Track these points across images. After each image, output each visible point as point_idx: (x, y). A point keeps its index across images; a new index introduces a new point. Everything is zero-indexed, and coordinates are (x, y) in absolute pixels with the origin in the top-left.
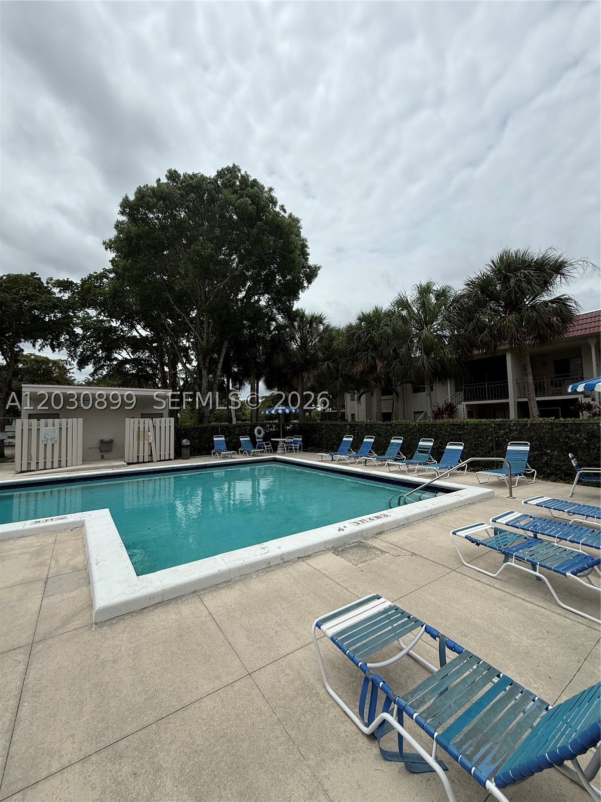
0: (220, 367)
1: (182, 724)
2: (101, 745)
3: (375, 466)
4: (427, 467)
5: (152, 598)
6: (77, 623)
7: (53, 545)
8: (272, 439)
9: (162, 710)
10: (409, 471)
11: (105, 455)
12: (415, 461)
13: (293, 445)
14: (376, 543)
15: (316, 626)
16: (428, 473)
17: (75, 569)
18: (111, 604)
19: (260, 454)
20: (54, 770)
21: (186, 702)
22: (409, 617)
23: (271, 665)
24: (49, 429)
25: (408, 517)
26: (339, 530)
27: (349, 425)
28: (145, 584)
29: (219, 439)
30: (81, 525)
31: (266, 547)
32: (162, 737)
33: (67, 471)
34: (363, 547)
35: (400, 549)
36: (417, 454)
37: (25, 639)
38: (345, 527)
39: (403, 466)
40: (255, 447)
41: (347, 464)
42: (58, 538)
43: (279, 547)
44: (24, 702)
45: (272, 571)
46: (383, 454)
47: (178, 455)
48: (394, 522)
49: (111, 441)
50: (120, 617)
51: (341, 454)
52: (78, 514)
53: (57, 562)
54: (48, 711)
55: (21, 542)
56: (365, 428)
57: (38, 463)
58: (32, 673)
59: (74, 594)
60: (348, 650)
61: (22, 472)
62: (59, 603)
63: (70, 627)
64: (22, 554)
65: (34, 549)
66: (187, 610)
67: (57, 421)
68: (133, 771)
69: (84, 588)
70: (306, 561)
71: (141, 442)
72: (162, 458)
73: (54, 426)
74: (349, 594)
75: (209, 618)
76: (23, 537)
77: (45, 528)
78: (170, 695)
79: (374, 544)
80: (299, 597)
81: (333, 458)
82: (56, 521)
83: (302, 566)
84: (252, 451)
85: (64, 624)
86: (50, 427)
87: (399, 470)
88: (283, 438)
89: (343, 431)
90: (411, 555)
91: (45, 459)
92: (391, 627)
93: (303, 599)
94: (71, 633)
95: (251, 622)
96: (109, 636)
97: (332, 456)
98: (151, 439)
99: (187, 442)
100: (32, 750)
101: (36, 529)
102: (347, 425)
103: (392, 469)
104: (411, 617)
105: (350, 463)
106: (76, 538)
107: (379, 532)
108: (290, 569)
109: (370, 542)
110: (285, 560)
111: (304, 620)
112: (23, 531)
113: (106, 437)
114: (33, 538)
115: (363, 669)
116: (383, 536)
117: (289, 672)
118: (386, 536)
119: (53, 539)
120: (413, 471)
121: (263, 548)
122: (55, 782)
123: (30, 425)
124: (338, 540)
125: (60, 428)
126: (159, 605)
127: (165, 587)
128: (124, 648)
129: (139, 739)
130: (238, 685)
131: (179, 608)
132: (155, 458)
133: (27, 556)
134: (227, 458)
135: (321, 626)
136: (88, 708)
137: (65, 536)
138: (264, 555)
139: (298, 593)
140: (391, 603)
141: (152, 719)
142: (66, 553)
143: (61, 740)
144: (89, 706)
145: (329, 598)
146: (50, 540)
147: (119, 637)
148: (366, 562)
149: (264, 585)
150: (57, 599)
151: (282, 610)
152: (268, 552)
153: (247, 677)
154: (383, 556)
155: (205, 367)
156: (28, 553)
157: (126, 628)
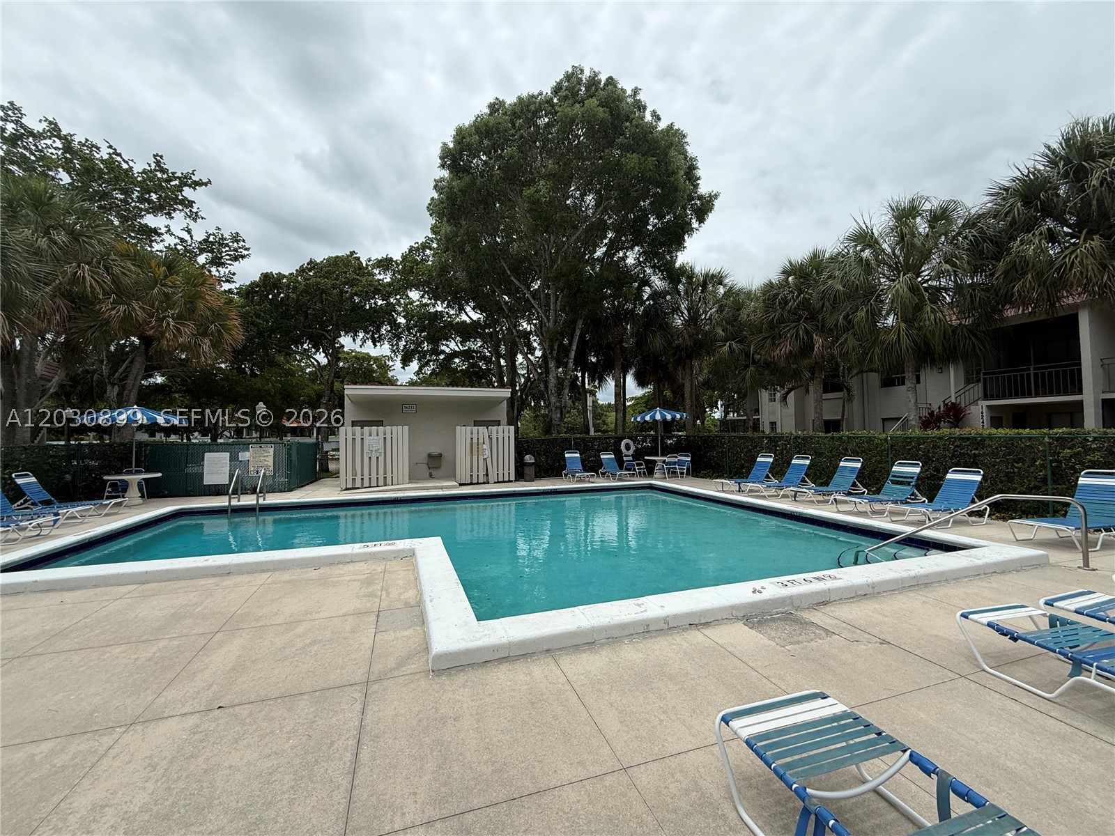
0: (573, 358)
1: (539, 811)
2: (446, 813)
3: (813, 502)
4: (908, 508)
5: (496, 651)
6: (412, 667)
7: (383, 574)
8: (646, 458)
9: (513, 789)
10: (874, 512)
11: (434, 473)
12: (885, 498)
13: (677, 466)
14: (816, 617)
15: (722, 720)
16: (910, 519)
17: (407, 605)
18: (449, 650)
19: (629, 478)
20: (397, 827)
21: (543, 786)
22: (879, 734)
23: (655, 764)
24: (373, 438)
25: (873, 583)
26: (753, 592)
27: (766, 438)
28: (486, 632)
29: (572, 456)
30: (410, 555)
31: (644, 604)
32: (514, 822)
33: (393, 490)
34: (794, 621)
35: (858, 631)
36: (888, 485)
37: (360, 676)
38: (763, 588)
39: (863, 504)
40: (621, 468)
41: (764, 497)
42: (387, 567)
43: (662, 607)
44: (363, 744)
45: (651, 637)
46: (826, 484)
47: (520, 476)
48: (849, 588)
49: (440, 456)
50: (460, 668)
51: (753, 482)
52: (410, 540)
53: (388, 594)
54: (388, 761)
55: (351, 567)
56: (794, 443)
57: (362, 479)
58: (369, 714)
59: (407, 633)
60: (774, 762)
61: (347, 489)
62: (393, 641)
63: (405, 670)
64: (355, 580)
65: (364, 577)
66: (539, 672)
67: (381, 428)
69: (418, 628)
70: (703, 631)
71: (475, 458)
72: (502, 479)
73: (378, 435)
74: (772, 686)
75: (568, 687)
76: (352, 562)
77: (374, 553)
78: (522, 773)
79: (812, 619)
80: (693, 679)
81: (740, 488)
82: (384, 547)
83: (696, 637)
84: (618, 473)
85: (399, 666)
87: (855, 510)
88: (662, 456)
89: (756, 447)
90: (881, 643)
91: (370, 475)
92: (844, 744)
93: (698, 682)
94: (407, 677)
95: (624, 701)
96: (447, 688)
97: (739, 484)
98: (487, 453)
99: (531, 459)
100: (373, 799)
101: (365, 554)
102: (763, 437)
103: (842, 507)
104: (884, 734)
105: (769, 496)
106: (408, 568)
107: (822, 601)
108: (678, 639)
109: (805, 615)
110: (671, 625)
111: (702, 712)
112: (352, 555)
113: (435, 451)
114: (362, 564)
115: (801, 794)
116: (828, 609)
117: (682, 779)
118: (833, 609)
119: (383, 568)
120: (881, 513)
121: (638, 605)
123: (354, 434)
124: (753, 605)
125: (385, 438)
126: (505, 660)
127: (510, 639)
128: (465, 706)
129: (488, 816)
130: (609, 780)
131: (529, 668)
132: (492, 478)
133: (357, 584)
134: (584, 482)
135: (730, 723)
136: (429, 767)
137: (395, 565)
138: (641, 614)
139: (692, 673)
140: (847, 708)
141: (502, 796)
142: (397, 585)
143: (402, 796)
144: (429, 765)
145: (740, 687)
146: (380, 569)
147: (460, 691)
148: (798, 644)
149: (641, 655)
150: (390, 636)
151: (667, 693)
152: (646, 611)
153: (621, 771)
154: (829, 638)
155: (552, 358)
156: (358, 580)
157: (467, 681)
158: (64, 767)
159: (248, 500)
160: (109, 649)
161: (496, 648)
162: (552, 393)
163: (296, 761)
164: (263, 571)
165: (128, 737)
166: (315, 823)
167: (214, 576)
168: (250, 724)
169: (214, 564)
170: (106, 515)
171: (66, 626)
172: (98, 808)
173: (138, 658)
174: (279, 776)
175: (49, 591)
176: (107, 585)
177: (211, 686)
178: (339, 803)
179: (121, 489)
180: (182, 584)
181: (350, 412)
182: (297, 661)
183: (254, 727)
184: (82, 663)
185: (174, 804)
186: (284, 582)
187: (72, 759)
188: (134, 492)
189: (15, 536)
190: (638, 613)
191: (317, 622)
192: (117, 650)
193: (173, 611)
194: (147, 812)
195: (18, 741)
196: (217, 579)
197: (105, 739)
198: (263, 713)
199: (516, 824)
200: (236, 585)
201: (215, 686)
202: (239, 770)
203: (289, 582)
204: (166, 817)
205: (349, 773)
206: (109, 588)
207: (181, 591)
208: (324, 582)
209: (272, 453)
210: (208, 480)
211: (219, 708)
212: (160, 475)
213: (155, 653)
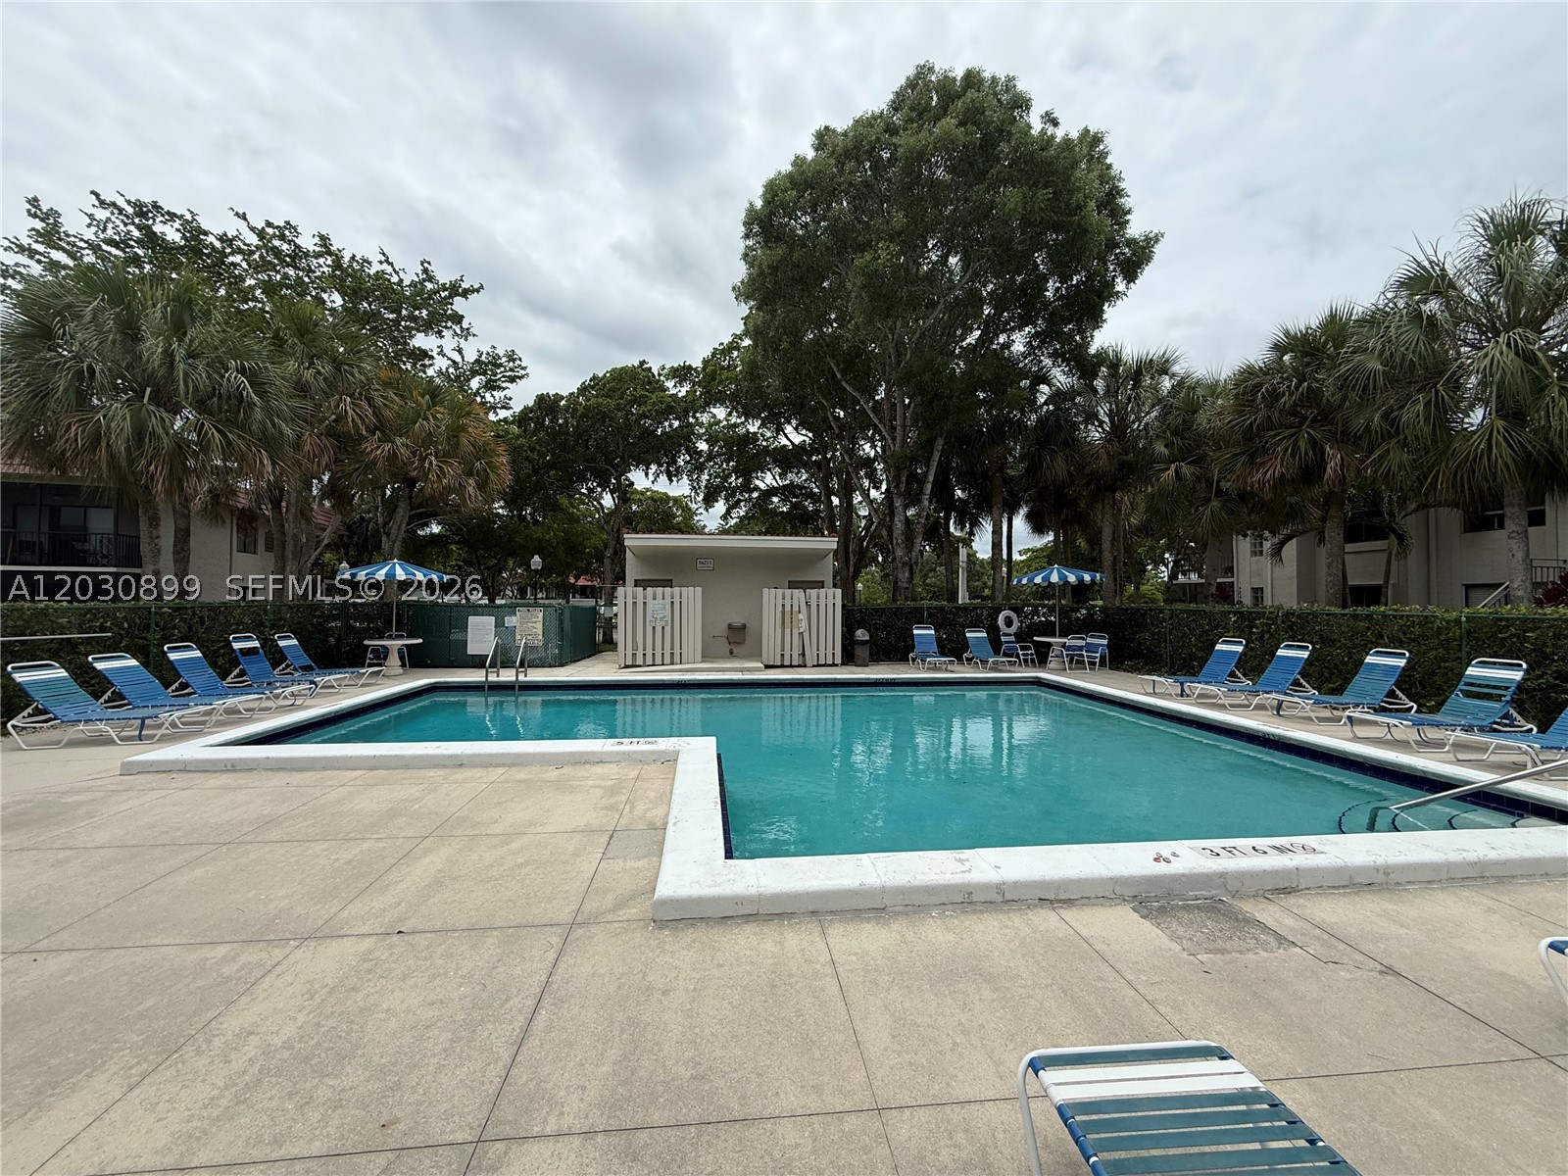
0: (928, 492)
1: (738, 1149)
2: (614, 1124)
3: (1310, 719)
4: (1494, 741)
5: (739, 903)
6: (632, 912)
7: (634, 781)
8: (1035, 638)
9: (712, 1108)
10: (1425, 744)
11: (735, 650)
12: (1449, 720)
13: (1084, 653)
14: (1268, 913)
15: (1029, 1066)
16: (1494, 758)
17: (652, 826)
18: (676, 895)
19: (1008, 668)
20: (548, 1130)
21: (754, 1112)
22: (1312, 1142)
23: (928, 1111)
24: (658, 601)
25: (1388, 867)
26: (1155, 859)
27: (1235, 613)
28: (732, 876)
29: (923, 632)
30: (671, 760)
31: (968, 860)
32: (699, 1157)
33: (680, 670)
34: (1224, 915)
35: (1342, 946)
36: (1457, 699)
37: (565, 916)
38: (1173, 854)
39: (1402, 728)
40: (997, 652)
41: (1222, 707)
42: (643, 772)
43: (996, 867)
44: (542, 1008)
45: (975, 912)
46: (1339, 691)
47: (849, 658)
48: (1338, 871)
49: (744, 627)
50: (690, 921)
51: (1206, 683)
52: (672, 739)
53: (632, 808)
54: (565, 1036)
55: (598, 769)
56: (1283, 622)
57: (644, 654)
58: (562, 966)
59: (639, 864)
60: (1096, 1155)
61: (627, 667)
62: (619, 872)
63: (624, 914)
64: (596, 787)
65: (610, 783)
66: (796, 942)
67: (668, 590)
69: (652, 859)
70: (1061, 911)
71: (788, 631)
72: (822, 662)
73: (663, 599)
74: (1157, 1018)
75: (829, 970)
76: (601, 762)
77: (628, 753)
78: (730, 1087)
79: (1257, 915)
80: (1024, 987)
81: (1183, 690)
82: (641, 745)
83: (1048, 920)
84: (991, 660)
85: (614, 910)
86: (659, 600)
87: (1389, 736)
88: (1061, 636)
89: (1216, 627)
90: (1381, 973)
91: (654, 649)
93: (1031, 993)
94: (621, 925)
95: (907, 1005)
96: (667, 947)
97: (1182, 684)
98: (804, 626)
99: (864, 635)
100: (532, 1085)
101: (617, 753)
102: (1229, 612)
103: (1362, 731)
104: (1321, 1144)
105: (1232, 706)
106: (665, 776)
107: (1284, 887)
108: (1016, 919)
109: (1247, 907)
110: (1007, 897)
112: (601, 753)
113: (737, 621)
114: (612, 766)
116: (1292, 901)
117: (964, 1143)
118: (1301, 901)
119: (637, 773)
120: (1439, 744)
121: (961, 861)
122: (545, 1149)
123: (635, 596)
124: (1151, 881)
125: (672, 602)
126: (752, 918)
127: (762, 890)
128: (683, 975)
129: (667, 1141)
130: (851, 1123)
131: (782, 934)
132: (810, 659)
133: (599, 792)
134: (939, 670)
135: (1041, 1072)
136: (613, 1054)
137: (652, 770)
138: (961, 876)
139: (1024, 976)
140: (1259, 1084)
141: (693, 1116)
142: (647, 798)
143: (568, 1088)
144: (614, 1051)
145: (1100, 1011)
146: (633, 774)
147: (682, 954)
148: (1223, 954)
149: (951, 937)
150: (617, 865)
151: (977, 1003)
152: (969, 871)
153: (872, 1113)
154: (1281, 951)
155: (899, 493)
156: (602, 787)
157: (694, 941)
158: (229, 978)
159: (507, 676)
160: (313, 845)
161: (740, 900)
162: (897, 544)
163: (460, 1016)
164: (498, 766)
165: (299, 953)
166: (456, 1103)
167: (445, 766)
168: (425, 959)
169: (445, 752)
170: (363, 685)
171: (283, 812)
172: (246, 1034)
173: (338, 859)
174: (436, 1032)
175: (279, 769)
177: (399, 904)
178: (491, 1082)
179: (381, 656)
180: (408, 773)
181: (632, 571)
182: (500, 884)
183: (428, 963)
184: (283, 859)
185: (318, 1044)
186: (518, 781)
187: (238, 971)
188: (394, 660)
189: (269, 704)
190: (956, 873)
191: (538, 836)
192: (322, 847)
193: (390, 806)
194: (288, 1049)
195: (198, 940)
196: (447, 770)
197: (277, 951)
198: (443, 947)
199: (701, 1160)
200: (464, 781)
201: (403, 905)
202: (395, 1016)
203: (523, 781)
204: (306, 1059)
205: (515, 1043)
207: (408, 782)
208: (562, 786)
209: (541, 619)
210: (473, 649)
211: (399, 932)
212: (420, 641)
213: (356, 855)
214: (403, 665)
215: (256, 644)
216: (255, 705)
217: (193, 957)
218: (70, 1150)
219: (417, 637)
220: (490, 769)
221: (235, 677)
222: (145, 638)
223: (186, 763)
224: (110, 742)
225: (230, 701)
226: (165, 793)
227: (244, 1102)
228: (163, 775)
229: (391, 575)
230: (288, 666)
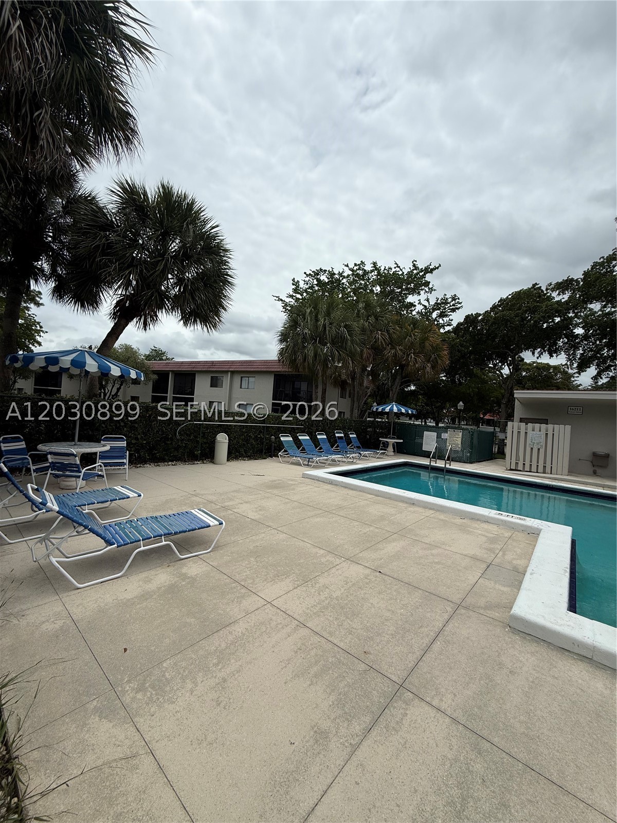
1: (553, 801)
2: (469, 725)
6: (496, 614)
7: (507, 539)
9: (536, 762)
11: (599, 471)
17: (516, 570)
18: (527, 618)
20: (434, 704)
24: (536, 433)
28: (572, 624)
30: (534, 534)
32: (523, 784)
33: (550, 478)
37: (456, 598)
42: (514, 535)
44: (438, 640)
49: (607, 456)
50: (535, 639)
52: (537, 521)
53: (504, 554)
54: (448, 661)
55: (485, 526)
57: (524, 464)
58: (450, 625)
59: (505, 589)
61: (511, 470)
62: (490, 589)
63: (489, 613)
64: (482, 535)
65: (492, 536)
67: (544, 426)
68: (483, 776)
69: (512, 589)
73: (540, 431)
76: (487, 522)
77: (505, 521)
78: (552, 759)
82: (515, 519)
85: (486, 607)
91: (531, 462)
94: (488, 619)
96: (517, 646)
100: (428, 676)
101: (498, 519)
106: (530, 542)
112: (488, 517)
113: (601, 450)
114: (495, 526)
119: (510, 534)
122: (431, 712)
123: (519, 428)
125: (547, 434)
126: (586, 660)
127: (597, 644)
128: (525, 669)
133: (484, 539)
136: (474, 687)
137: (520, 536)
141: (522, 756)
142: (515, 551)
143: (447, 689)
146: (507, 534)
147: (527, 656)
150: (490, 584)
156: (487, 537)
157: (537, 652)
158: (323, 563)
159: (440, 464)
160: (354, 522)
161: (576, 643)
163: (400, 623)
164: (430, 509)
165: (344, 564)
166: (394, 662)
167: (406, 503)
168: (388, 589)
169: (408, 496)
170: (378, 458)
171: (345, 505)
172: (326, 587)
173: (361, 531)
174: (389, 624)
175: (346, 487)
176: (364, 492)
177: (381, 559)
178: (410, 662)
179: (386, 445)
180: (392, 502)
181: (518, 412)
182: (425, 569)
183: (390, 591)
184: (343, 524)
185: (347, 604)
186: (439, 519)
187: (326, 562)
188: (390, 448)
189: (344, 460)
191: (447, 552)
192: (356, 524)
193: (383, 514)
194: (337, 600)
195: (316, 545)
196: (408, 505)
197: (337, 560)
198: (396, 587)
199: (524, 787)
200: (414, 512)
201: (383, 560)
202: (374, 608)
203: (442, 520)
204: (342, 608)
205: (422, 650)
206: (364, 494)
207: (390, 505)
208: (463, 529)
209: (461, 436)
210: (425, 448)
211: (380, 572)
212: (402, 441)
213: (367, 532)
214: (394, 451)
215: (342, 435)
216: (340, 459)
217: (315, 550)
218: (279, 599)
219: (400, 439)
220: (427, 510)
221: (336, 447)
222: (312, 429)
223: (319, 477)
224: (300, 465)
225: (333, 457)
226: (313, 487)
227: (323, 612)
228: (312, 480)
229: (391, 410)
230: (352, 445)
